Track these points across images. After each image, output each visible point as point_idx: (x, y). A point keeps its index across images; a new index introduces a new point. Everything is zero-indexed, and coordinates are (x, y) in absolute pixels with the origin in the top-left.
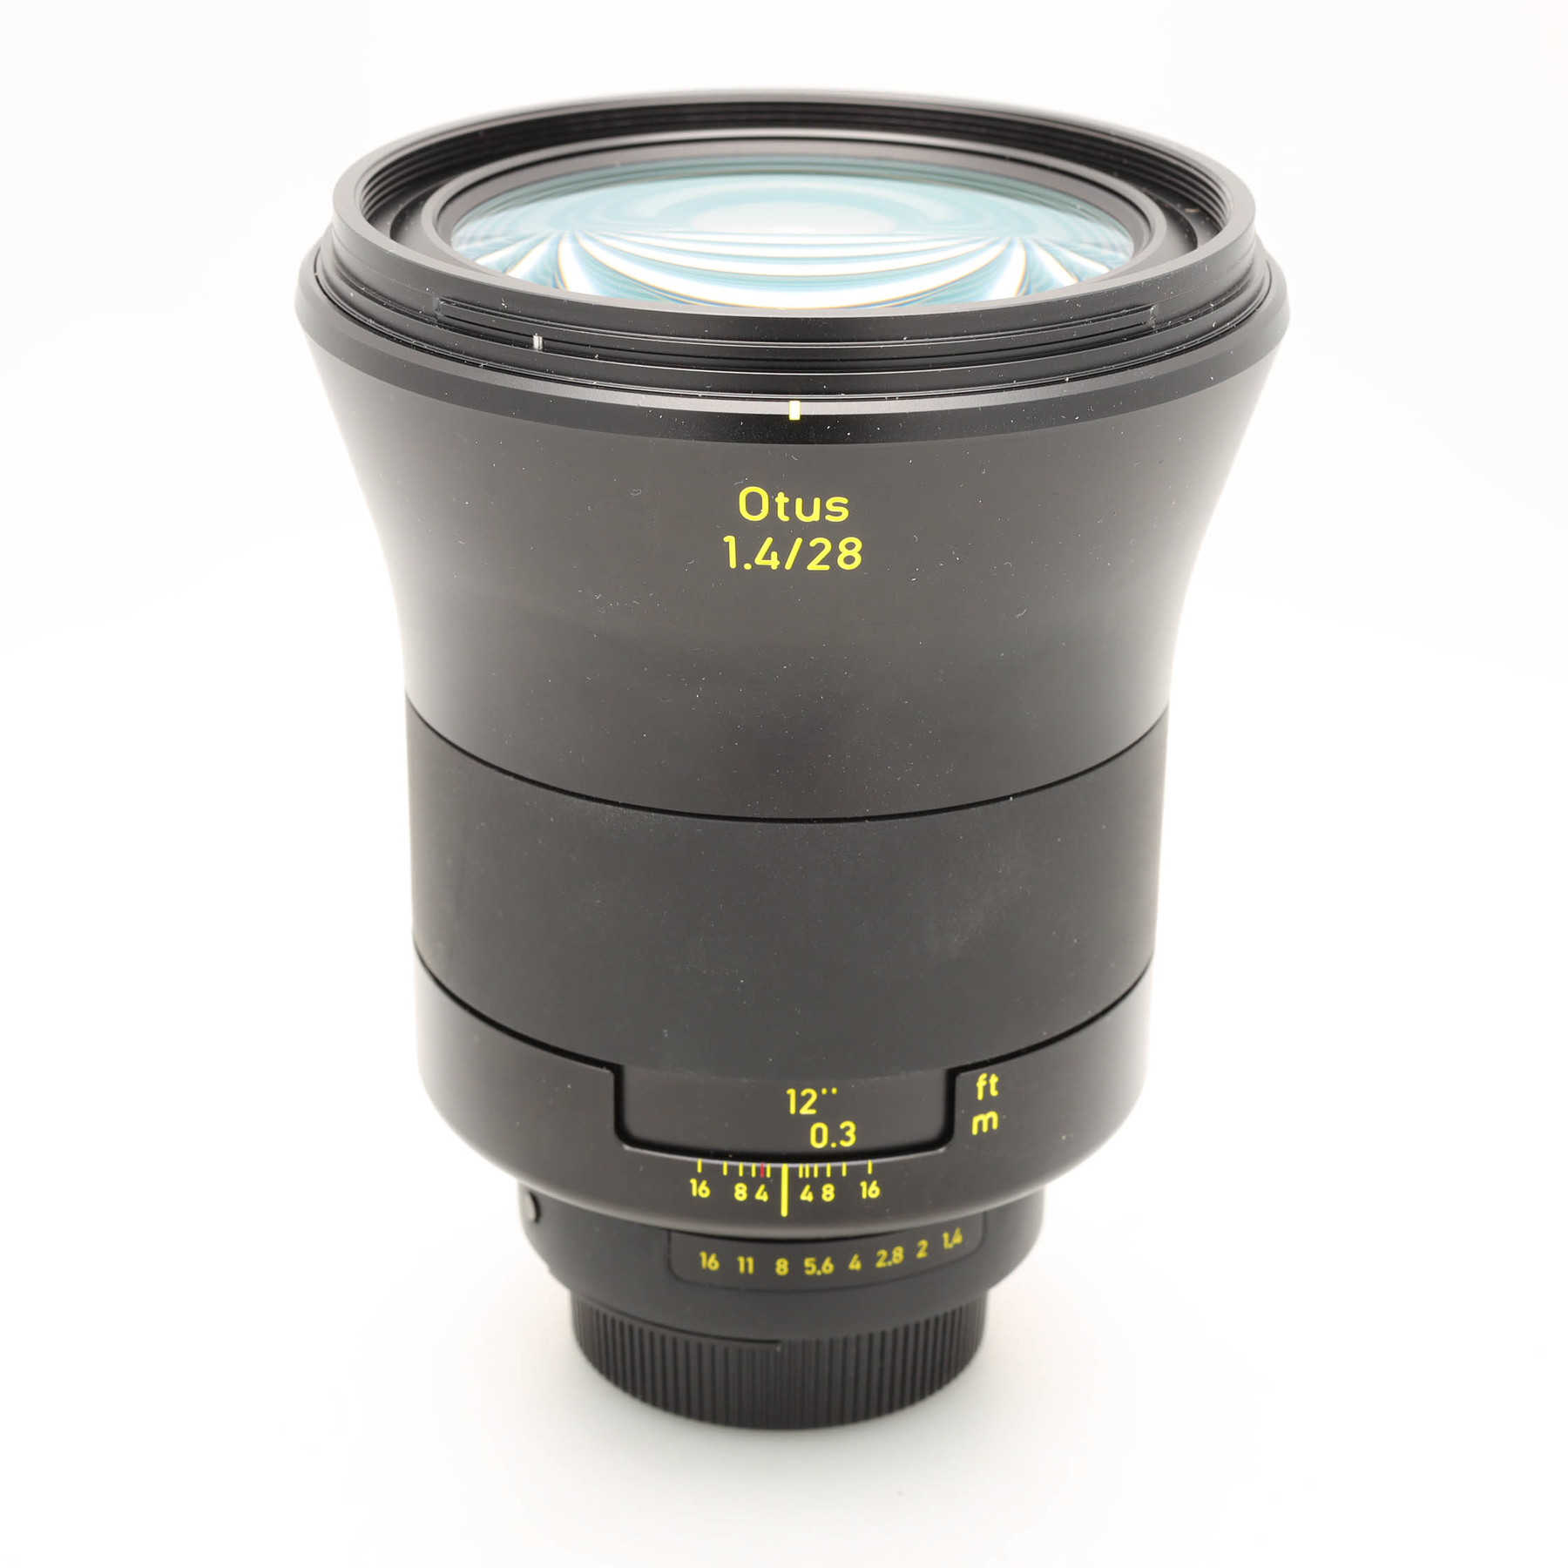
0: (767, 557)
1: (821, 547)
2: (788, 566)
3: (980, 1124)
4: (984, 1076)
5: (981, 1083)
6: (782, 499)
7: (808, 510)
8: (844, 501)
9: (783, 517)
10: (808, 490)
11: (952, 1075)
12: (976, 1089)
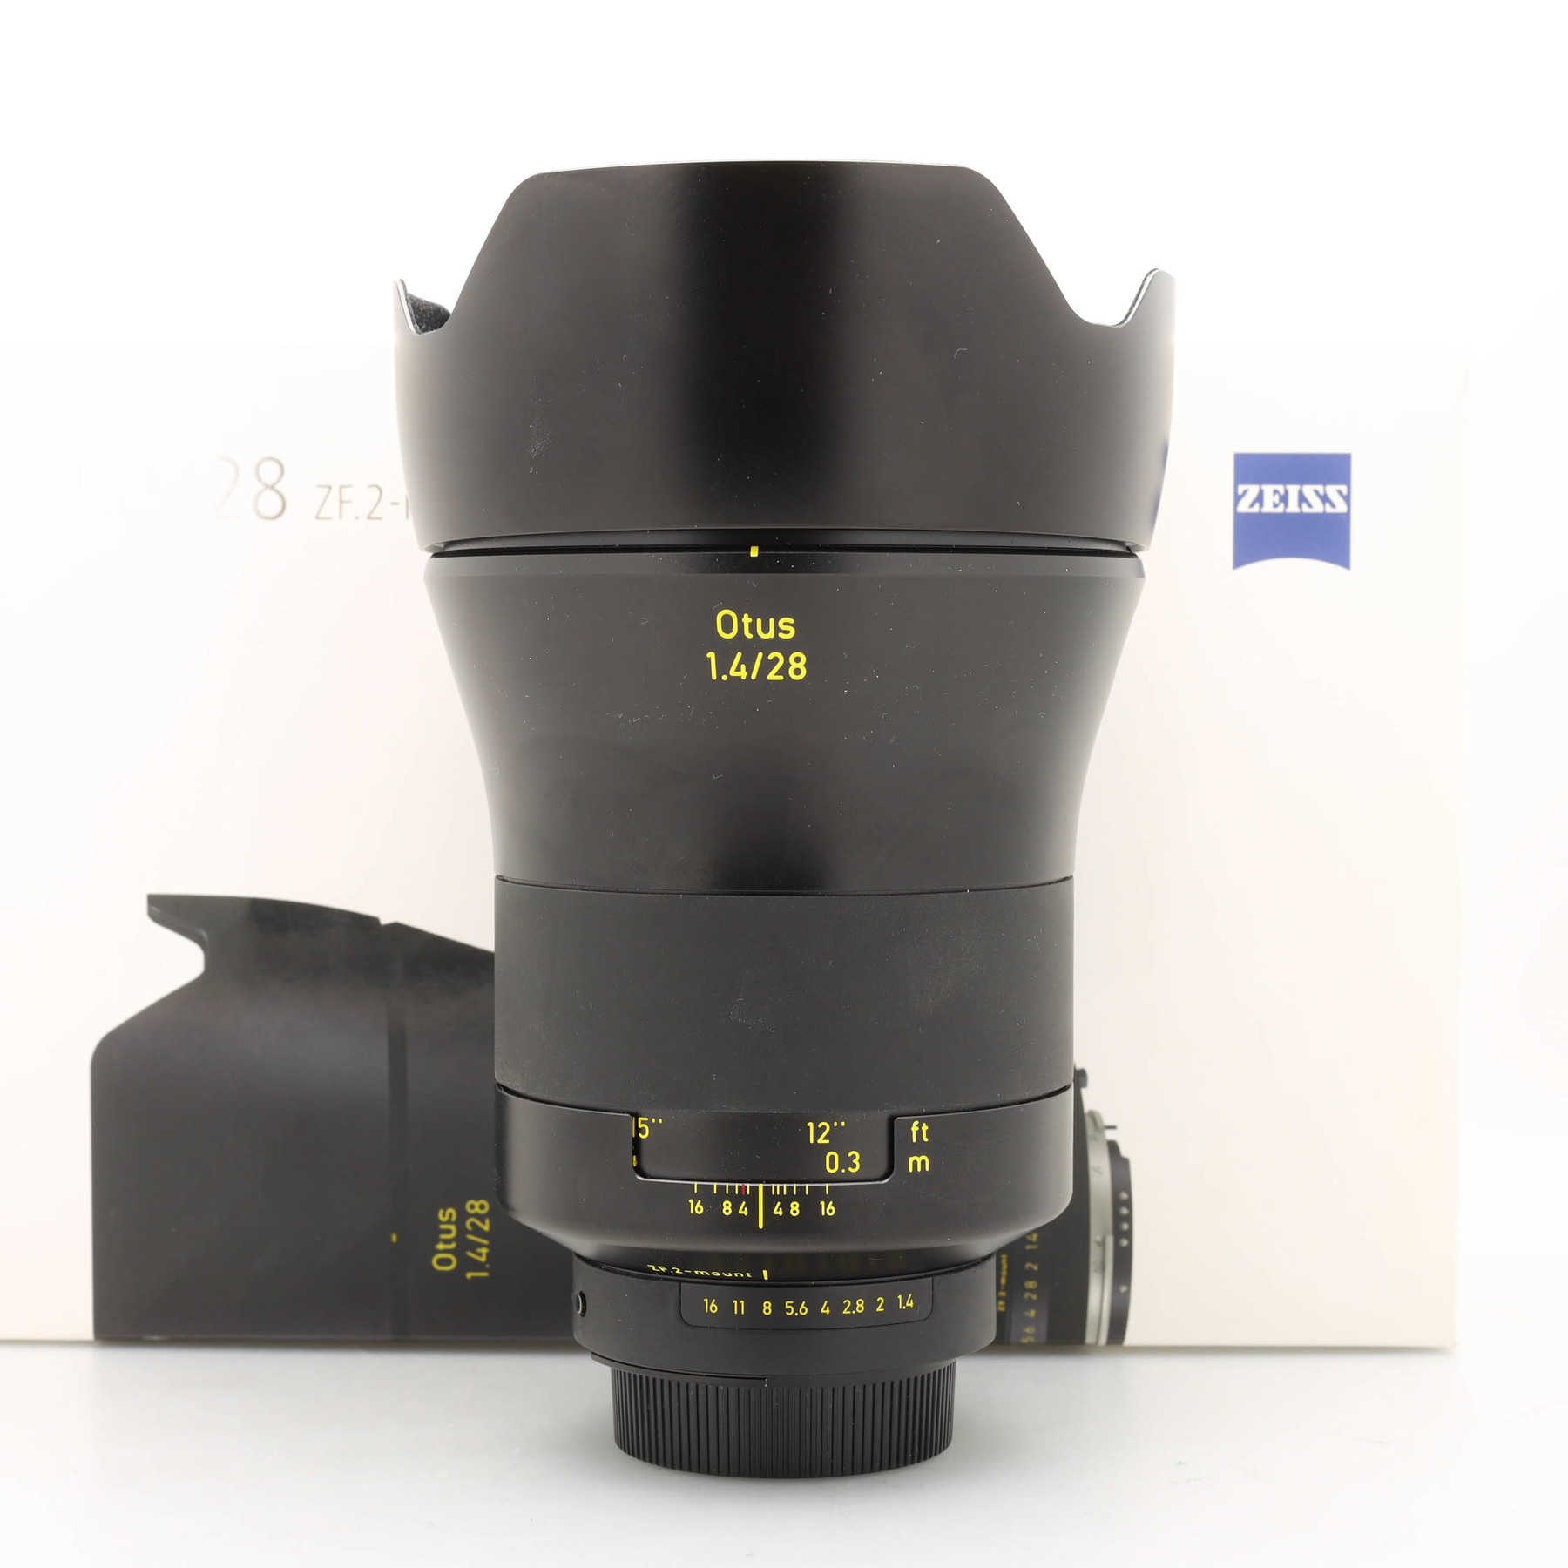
0: (738, 669)
1: (776, 660)
2: (754, 676)
3: (915, 1163)
4: (916, 1123)
5: (914, 1129)
6: (747, 620)
7: (766, 629)
8: (791, 621)
9: (749, 635)
10: (766, 610)
11: (892, 1119)
12: (911, 1132)
